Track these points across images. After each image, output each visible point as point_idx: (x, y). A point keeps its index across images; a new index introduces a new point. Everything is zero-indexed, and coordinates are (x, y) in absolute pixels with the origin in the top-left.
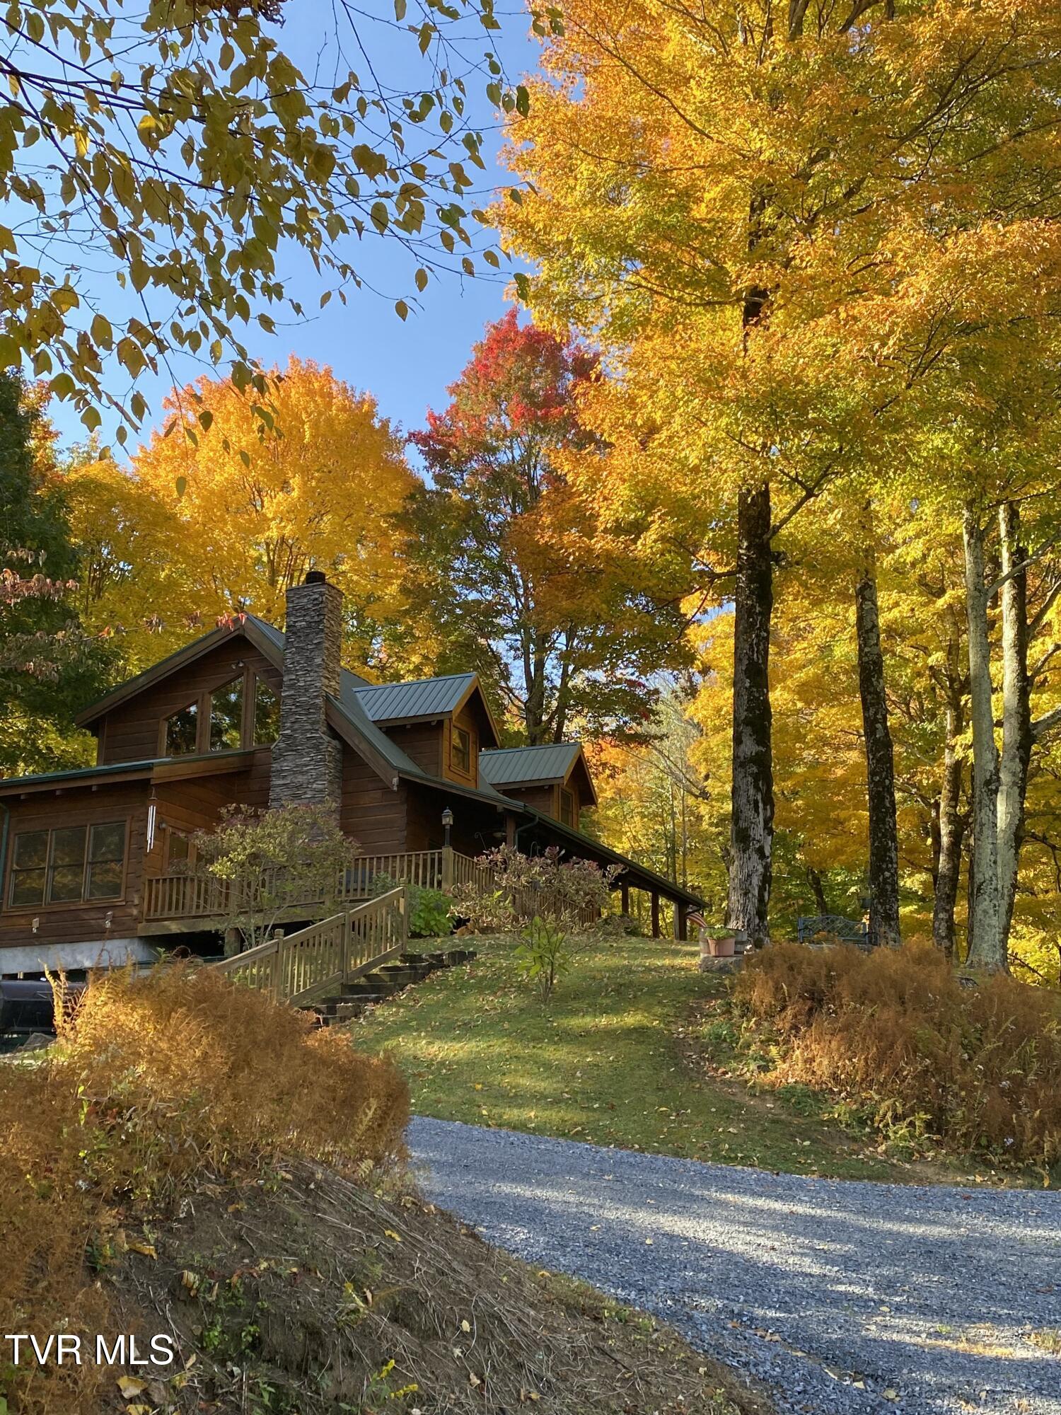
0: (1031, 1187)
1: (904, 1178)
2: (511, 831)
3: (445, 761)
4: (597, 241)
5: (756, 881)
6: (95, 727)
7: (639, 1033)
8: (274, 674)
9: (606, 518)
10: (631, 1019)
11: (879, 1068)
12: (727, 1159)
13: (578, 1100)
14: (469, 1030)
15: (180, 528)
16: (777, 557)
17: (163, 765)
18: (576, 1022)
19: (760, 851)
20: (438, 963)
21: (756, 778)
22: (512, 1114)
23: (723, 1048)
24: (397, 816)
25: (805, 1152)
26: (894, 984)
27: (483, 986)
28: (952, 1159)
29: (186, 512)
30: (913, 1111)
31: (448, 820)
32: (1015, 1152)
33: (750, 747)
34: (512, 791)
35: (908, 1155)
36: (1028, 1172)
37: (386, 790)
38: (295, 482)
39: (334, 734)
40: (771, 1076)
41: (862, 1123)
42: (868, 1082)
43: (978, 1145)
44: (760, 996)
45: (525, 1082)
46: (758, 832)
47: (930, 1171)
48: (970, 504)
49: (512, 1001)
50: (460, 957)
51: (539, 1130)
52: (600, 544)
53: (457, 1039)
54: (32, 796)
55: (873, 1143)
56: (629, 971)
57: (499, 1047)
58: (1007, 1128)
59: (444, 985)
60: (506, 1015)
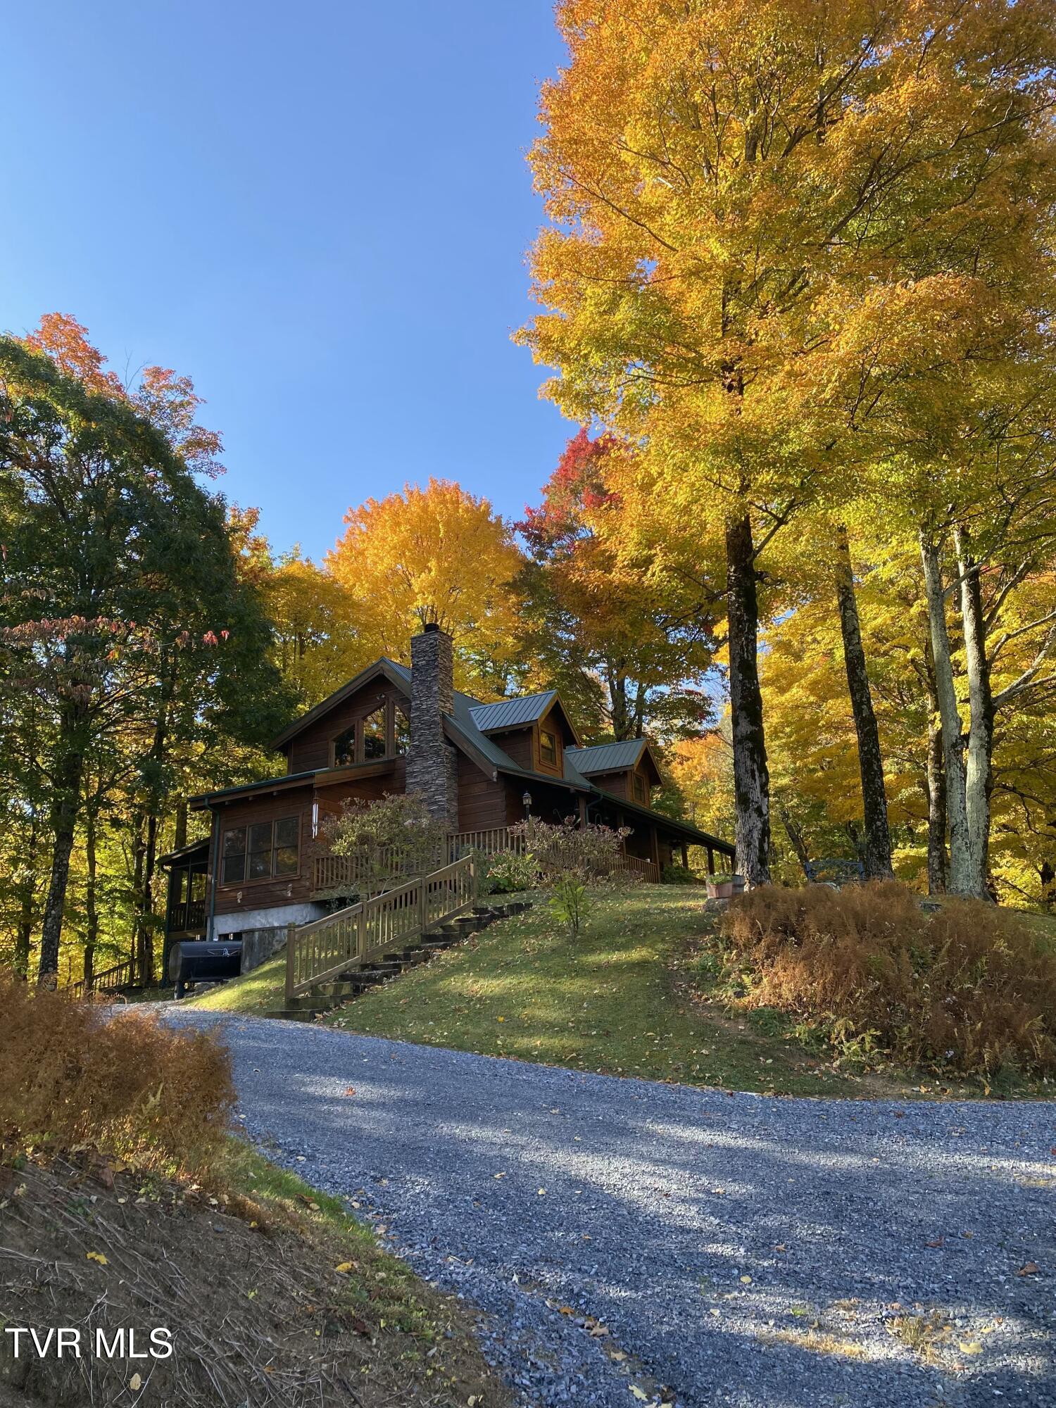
0: (972, 1096)
1: (852, 1092)
2: (583, 808)
3: (536, 757)
4: (600, 342)
5: (756, 835)
6: (285, 750)
7: (642, 965)
8: (405, 702)
9: (622, 558)
10: (636, 955)
11: (834, 992)
12: (697, 1079)
13: (581, 1028)
14: (509, 968)
15: (357, 606)
16: (760, 577)
17: (322, 775)
18: (592, 959)
19: (759, 811)
20: (501, 914)
21: (752, 751)
22: (523, 1042)
23: (709, 977)
24: (498, 800)
25: (766, 1070)
26: (856, 915)
27: (531, 931)
28: (900, 1072)
29: (360, 593)
30: (865, 1028)
31: (528, 801)
32: (957, 1062)
33: (746, 728)
34: (595, 778)
35: (859, 1069)
36: (971, 1081)
37: (489, 781)
38: (433, 564)
39: (450, 742)
40: (745, 1000)
41: (820, 1040)
42: (825, 1003)
43: (924, 1057)
44: (740, 931)
45: (541, 1013)
46: (756, 795)
47: (878, 1084)
48: (924, 527)
49: (550, 942)
50: (517, 908)
51: (542, 1056)
52: (616, 576)
53: (497, 977)
54: (235, 804)
55: (831, 1059)
56: (647, 913)
57: (527, 982)
58: (950, 1041)
59: (500, 931)
60: (541, 955)
